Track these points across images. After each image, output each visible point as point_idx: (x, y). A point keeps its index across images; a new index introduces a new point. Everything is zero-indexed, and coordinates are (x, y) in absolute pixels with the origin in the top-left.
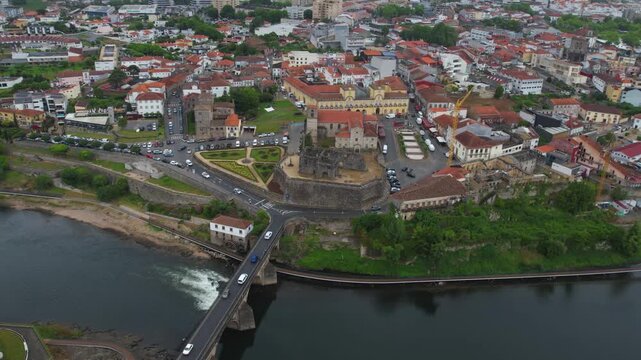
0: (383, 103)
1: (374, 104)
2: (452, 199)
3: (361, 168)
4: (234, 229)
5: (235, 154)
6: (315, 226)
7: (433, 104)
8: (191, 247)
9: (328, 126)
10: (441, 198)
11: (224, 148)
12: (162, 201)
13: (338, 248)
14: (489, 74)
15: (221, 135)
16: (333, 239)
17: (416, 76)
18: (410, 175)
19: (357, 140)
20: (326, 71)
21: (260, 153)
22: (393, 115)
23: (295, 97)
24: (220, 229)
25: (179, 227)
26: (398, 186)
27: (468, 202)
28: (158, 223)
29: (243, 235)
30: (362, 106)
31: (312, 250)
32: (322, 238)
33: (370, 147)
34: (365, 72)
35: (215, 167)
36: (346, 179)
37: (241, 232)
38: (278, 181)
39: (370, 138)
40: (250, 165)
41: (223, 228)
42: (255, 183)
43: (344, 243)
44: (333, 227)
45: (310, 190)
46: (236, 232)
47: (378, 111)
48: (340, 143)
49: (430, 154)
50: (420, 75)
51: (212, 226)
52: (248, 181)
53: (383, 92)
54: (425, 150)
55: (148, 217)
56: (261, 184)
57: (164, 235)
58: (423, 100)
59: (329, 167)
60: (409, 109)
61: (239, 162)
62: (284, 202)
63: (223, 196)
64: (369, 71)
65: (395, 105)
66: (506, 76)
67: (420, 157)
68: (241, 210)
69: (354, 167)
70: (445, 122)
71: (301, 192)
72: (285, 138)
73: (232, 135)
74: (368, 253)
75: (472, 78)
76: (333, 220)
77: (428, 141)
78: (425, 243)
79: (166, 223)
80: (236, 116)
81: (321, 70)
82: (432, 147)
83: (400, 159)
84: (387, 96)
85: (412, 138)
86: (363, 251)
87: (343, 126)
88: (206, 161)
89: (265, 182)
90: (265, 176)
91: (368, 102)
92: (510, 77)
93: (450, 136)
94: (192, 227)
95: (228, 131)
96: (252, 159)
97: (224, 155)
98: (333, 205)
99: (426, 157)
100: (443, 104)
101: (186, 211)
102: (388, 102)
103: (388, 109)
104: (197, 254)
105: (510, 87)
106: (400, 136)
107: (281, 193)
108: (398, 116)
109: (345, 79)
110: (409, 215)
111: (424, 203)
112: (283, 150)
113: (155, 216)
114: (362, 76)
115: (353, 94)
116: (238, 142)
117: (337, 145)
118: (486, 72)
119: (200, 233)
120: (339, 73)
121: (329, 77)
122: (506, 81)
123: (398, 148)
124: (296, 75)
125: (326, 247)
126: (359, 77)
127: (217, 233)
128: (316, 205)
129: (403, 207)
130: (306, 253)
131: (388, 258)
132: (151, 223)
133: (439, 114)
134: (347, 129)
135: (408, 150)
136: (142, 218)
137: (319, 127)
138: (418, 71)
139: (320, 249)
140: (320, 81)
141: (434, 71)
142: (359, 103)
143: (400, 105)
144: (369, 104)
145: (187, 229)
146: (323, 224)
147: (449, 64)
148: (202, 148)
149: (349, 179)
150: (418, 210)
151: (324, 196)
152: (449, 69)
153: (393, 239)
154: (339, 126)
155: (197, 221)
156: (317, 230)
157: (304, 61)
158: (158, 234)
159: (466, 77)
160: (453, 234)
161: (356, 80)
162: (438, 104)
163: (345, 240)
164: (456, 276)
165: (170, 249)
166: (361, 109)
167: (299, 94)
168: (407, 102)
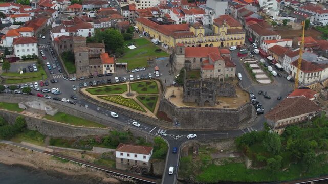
0: (226, 37)
1: (219, 39)
2: (310, 115)
3: (232, 95)
4: (138, 155)
5: (117, 89)
6: (205, 146)
7: (265, 37)
8: (99, 174)
9: (192, 60)
10: (303, 115)
11: (105, 84)
12: (62, 135)
13: (227, 164)
14: (293, 9)
15: (99, 73)
16: (221, 156)
17: (244, 14)
18: (266, 97)
19: (219, 70)
20: (172, 12)
21: (140, 86)
22: (234, 48)
23: (149, 35)
24: (125, 156)
25: (83, 157)
26: (260, 106)
27: (322, 117)
28: (62, 156)
29: (147, 160)
30: (210, 41)
31: (206, 166)
32: (213, 157)
33: (229, 76)
34: (202, 12)
35: (103, 101)
36: (223, 105)
37: (145, 157)
38: (165, 110)
39: (230, 69)
40: (134, 97)
41: (128, 155)
42: (145, 114)
43: (231, 159)
44: (220, 146)
45: (196, 116)
46: (140, 157)
47: (222, 44)
48: (206, 74)
49: (274, 78)
50: (247, 13)
51: (118, 154)
52: (138, 112)
53: (225, 29)
54: (270, 75)
55: (51, 151)
56: (149, 113)
57: (71, 165)
58: (256, 34)
59: (210, 97)
60: (245, 42)
61: (124, 95)
62: (173, 127)
63: (118, 127)
64: (206, 11)
65: (235, 39)
66: (307, 11)
67: (268, 82)
68: (139, 138)
69: (226, 95)
70: (279, 51)
71: (188, 119)
72: (157, 72)
73: (108, 72)
74: (253, 165)
75: (282, 13)
76: (220, 141)
77: (270, 68)
78: (299, 153)
79: (69, 154)
80: (107, 55)
81: (166, 11)
82: (275, 73)
83: (254, 84)
84: (229, 32)
85: (256, 66)
86: (249, 163)
87: (204, 59)
88: (94, 97)
89: (153, 112)
90: (151, 106)
91: (215, 38)
92: (311, 12)
93: (286, 63)
94: (95, 155)
95: (104, 69)
96: (134, 92)
97: (108, 90)
98: (215, 127)
99: (272, 81)
100: (272, 37)
101: (88, 143)
102: (230, 36)
103: (230, 42)
104: (106, 180)
105: (312, 20)
106: (247, 65)
107: (170, 120)
108: (239, 48)
109: (187, 18)
110: (280, 131)
111: (290, 120)
112: (158, 82)
113: (58, 149)
114: (201, 15)
115: (203, 31)
116: (116, 78)
117: (203, 76)
118: (290, 8)
119: (104, 161)
120: (183, 13)
121: (174, 17)
122: (309, 15)
123: (248, 75)
124: (145, 16)
125: (217, 163)
126: (198, 16)
127: (122, 159)
128: (200, 128)
129: (276, 125)
130: (201, 170)
131: (271, 167)
132: (56, 155)
133: (272, 45)
134: (208, 61)
135: (258, 76)
136: (46, 152)
137: (186, 62)
138: (244, 10)
139: (213, 165)
140: (167, 21)
141: (255, 9)
142: (207, 38)
143: (239, 39)
144: (215, 39)
145: (91, 159)
146: (212, 144)
147: (264, 3)
148: (85, 85)
149: (226, 105)
150: (287, 126)
151: (207, 120)
152: (264, 7)
153: (273, 152)
154: (201, 59)
155: (99, 150)
156: (207, 150)
157: (148, 4)
158: (65, 165)
159: (278, 12)
160: (316, 144)
161: (196, 19)
162: (269, 37)
163: (232, 156)
164: (321, 176)
165: (80, 177)
166: (209, 44)
167: (152, 33)
168: (244, 36)
